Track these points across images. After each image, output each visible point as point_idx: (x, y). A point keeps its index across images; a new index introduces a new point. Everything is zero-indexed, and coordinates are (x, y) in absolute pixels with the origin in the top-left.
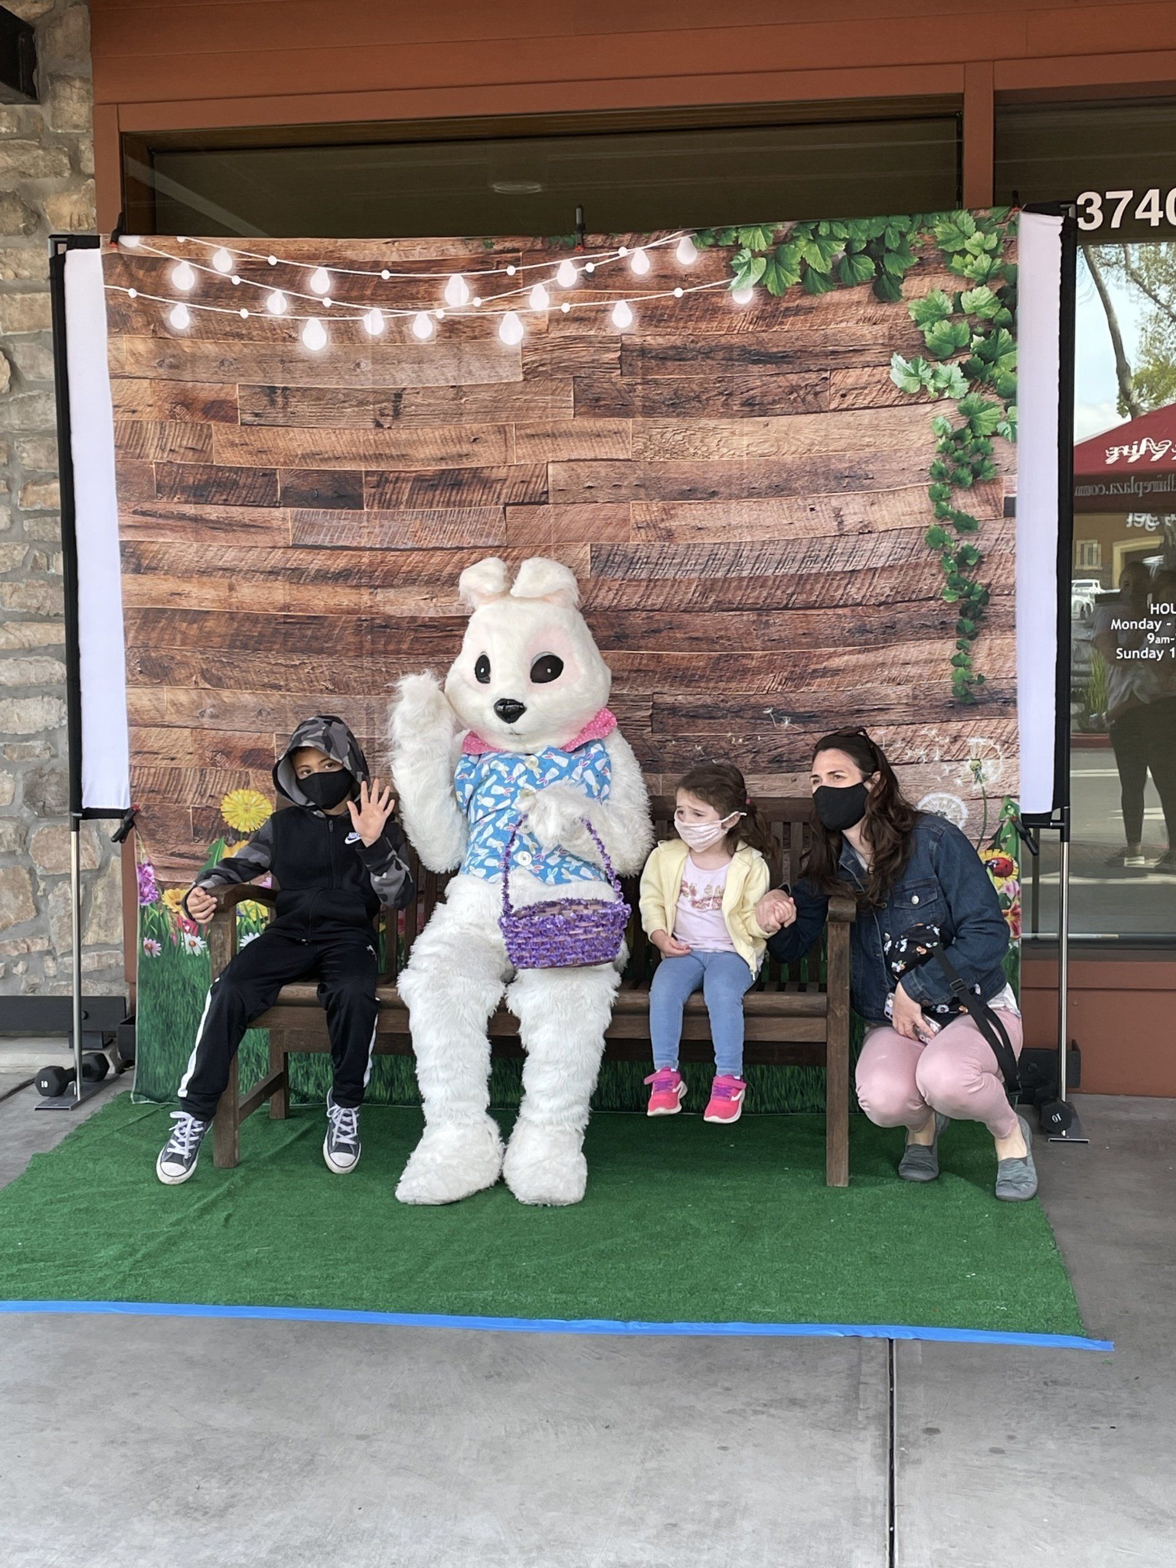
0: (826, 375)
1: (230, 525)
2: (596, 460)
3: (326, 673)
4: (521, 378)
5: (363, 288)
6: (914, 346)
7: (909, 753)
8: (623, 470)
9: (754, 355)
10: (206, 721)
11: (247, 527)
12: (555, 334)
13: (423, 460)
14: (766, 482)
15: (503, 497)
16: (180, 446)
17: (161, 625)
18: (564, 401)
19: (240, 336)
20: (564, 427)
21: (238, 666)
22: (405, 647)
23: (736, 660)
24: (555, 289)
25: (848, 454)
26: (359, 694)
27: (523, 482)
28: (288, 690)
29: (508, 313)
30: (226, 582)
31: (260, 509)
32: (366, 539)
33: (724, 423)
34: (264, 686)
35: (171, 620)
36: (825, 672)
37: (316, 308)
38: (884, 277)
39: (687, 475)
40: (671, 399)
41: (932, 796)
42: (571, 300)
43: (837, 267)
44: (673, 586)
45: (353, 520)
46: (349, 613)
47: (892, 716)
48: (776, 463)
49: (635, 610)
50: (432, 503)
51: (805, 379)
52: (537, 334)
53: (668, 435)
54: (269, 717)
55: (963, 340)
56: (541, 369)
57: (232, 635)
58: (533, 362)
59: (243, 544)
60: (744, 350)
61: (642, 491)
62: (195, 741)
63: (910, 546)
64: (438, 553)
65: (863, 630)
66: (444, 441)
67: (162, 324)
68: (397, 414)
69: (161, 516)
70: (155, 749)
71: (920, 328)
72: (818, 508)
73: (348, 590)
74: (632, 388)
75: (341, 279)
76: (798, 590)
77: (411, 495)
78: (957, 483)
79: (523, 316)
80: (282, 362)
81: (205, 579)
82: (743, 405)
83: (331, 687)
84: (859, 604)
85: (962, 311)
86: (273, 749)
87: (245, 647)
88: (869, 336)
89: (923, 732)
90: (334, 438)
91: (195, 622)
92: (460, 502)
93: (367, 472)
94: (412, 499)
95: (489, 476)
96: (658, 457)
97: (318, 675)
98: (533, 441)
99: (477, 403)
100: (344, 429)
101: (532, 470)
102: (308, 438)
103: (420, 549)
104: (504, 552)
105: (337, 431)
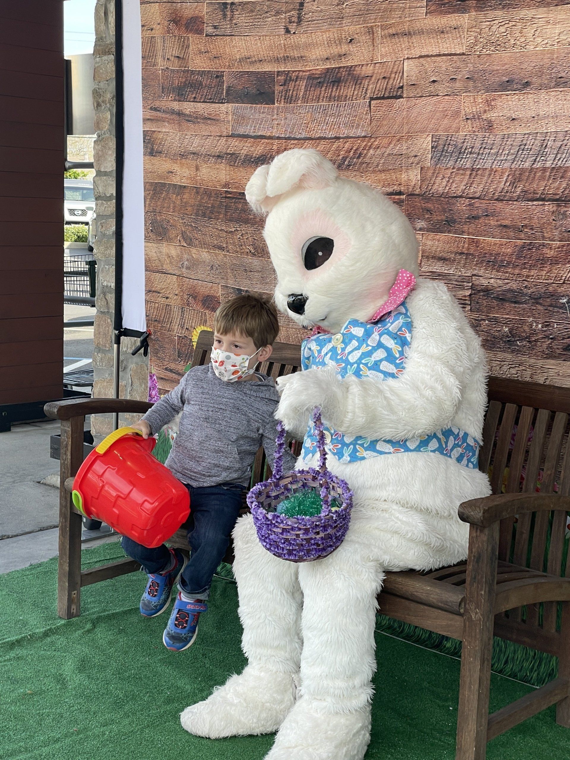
1: (197, 118)
2: (439, 55)
3: (250, 239)
8: (458, 64)
10: (185, 271)
11: (208, 119)
13: (314, 60)
15: (369, 92)
16: (172, 56)
20: (418, 25)
21: (200, 230)
23: (538, 249)
27: (384, 78)
28: (228, 251)
30: (195, 163)
31: (213, 105)
32: (275, 130)
34: (214, 247)
35: (168, 192)
39: (507, 66)
44: (490, 175)
45: (268, 114)
49: (461, 197)
50: (319, 99)
53: (494, 28)
54: (217, 272)
57: (198, 206)
59: (204, 133)
61: (471, 83)
62: (179, 285)
64: (322, 142)
66: (329, 43)
68: (300, 21)
69: (163, 111)
70: (157, 289)
77: (305, 91)
81: (184, 161)
83: (253, 251)
86: (220, 297)
87: (204, 215)
90: (259, 45)
91: (180, 194)
92: (338, 97)
93: (278, 72)
94: (306, 95)
95: (360, 74)
96: (485, 50)
97: (245, 240)
98: (393, 40)
99: (354, 6)
100: (266, 36)
101: (392, 67)
102: (244, 45)
103: (310, 139)
104: (369, 142)
105: (262, 38)
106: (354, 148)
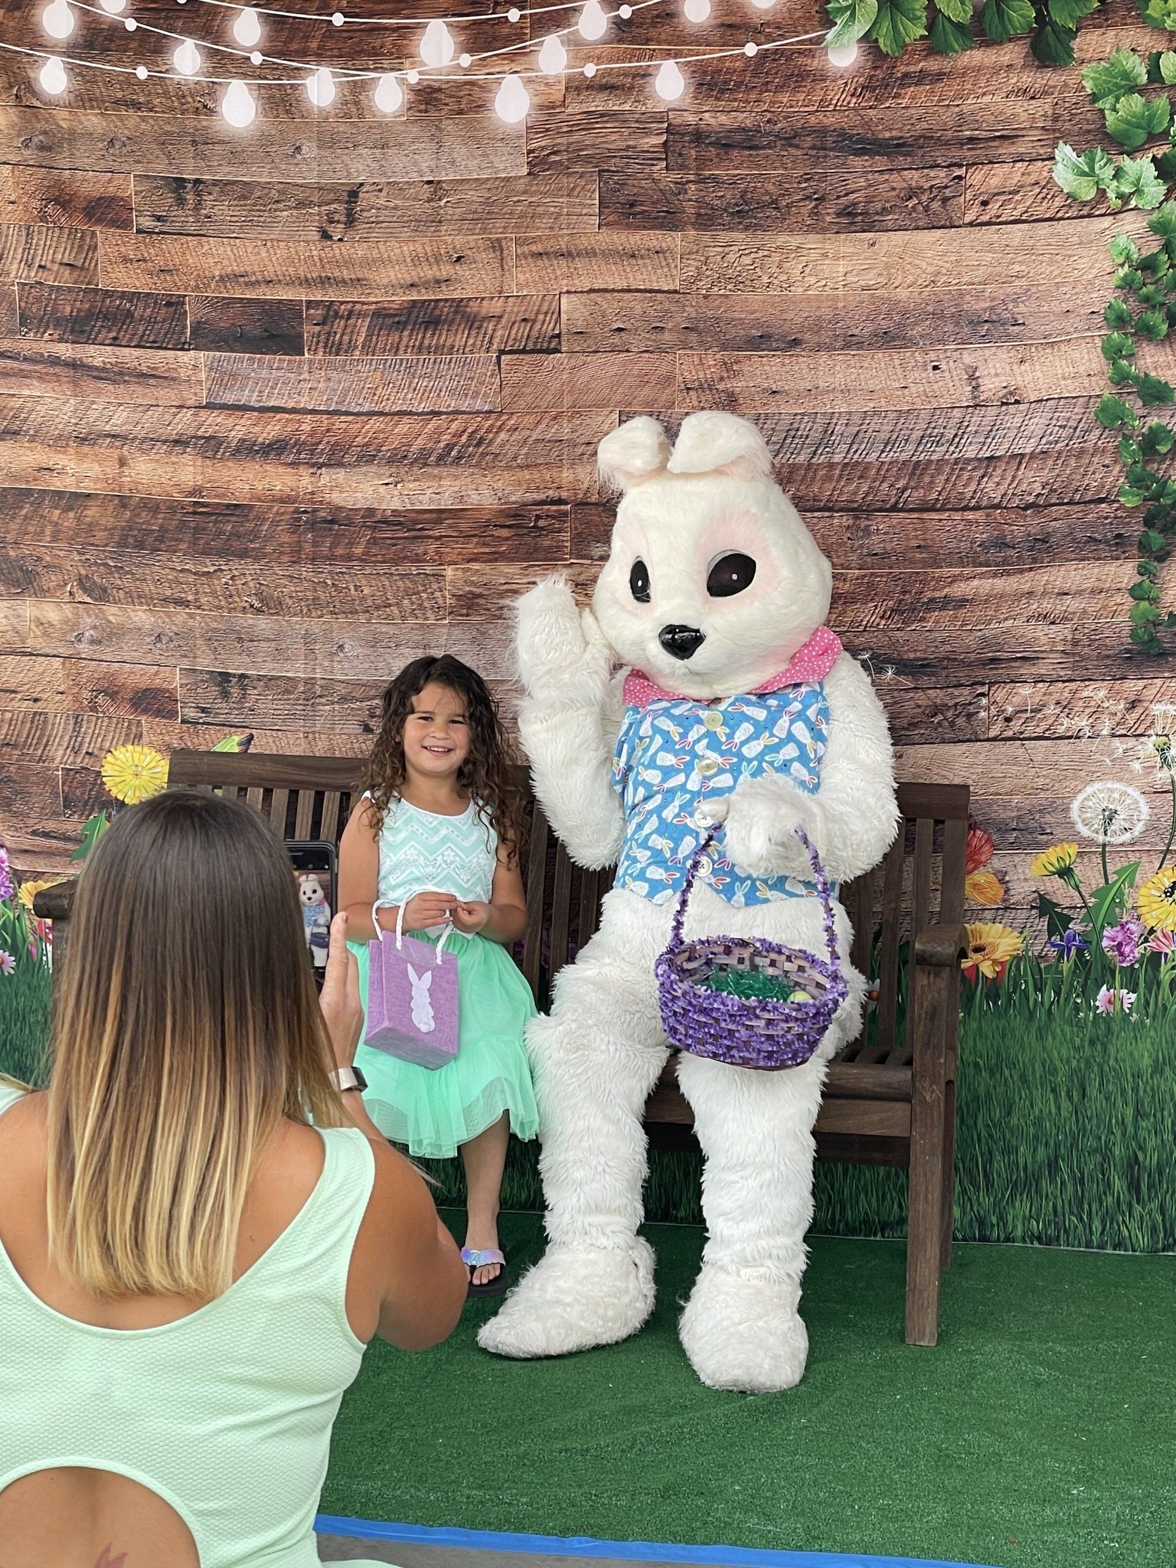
0: (961, 172)
1: (121, 374)
2: (629, 291)
3: (251, 584)
4: (525, 170)
5: (306, 38)
6: (1088, 132)
7: (1066, 721)
8: (667, 306)
9: (856, 142)
10: (84, 648)
11: (144, 377)
12: (574, 108)
13: (386, 287)
14: (870, 328)
15: (496, 341)
16: (53, 262)
17: (24, 512)
18: (585, 206)
19: (136, 106)
20: (584, 243)
21: (127, 573)
22: (358, 550)
24: (575, 44)
25: (989, 289)
26: (295, 615)
27: (524, 320)
28: (199, 608)
29: (509, 77)
30: (116, 453)
31: (162, 353)
32: (306, 398)
33: (812, 241)
34: (166, 600)
35: (38, 505)
36: (946, 603)
37: (239, 66)
38: (1049, 28)
39: (758, 315)
40: (736, 205)
41: (1097, 785)
42: (599, 59)
43: (979, 15)
45: (291, 371)
46: (282, 502)
47: (1042, 669)
48: (884, 300)
50: (398, 349)
51: (928, 178)
52: (548, 108)
53: (731, 257)
54: (171, 645)
55: (1160, 123)
56: (554, 158)
57: (123, 529)
58: (543, 148)
59: (139, 401)
60: (843, 135)
61: (693, 337)
62: (68, 675)
63: (1072, 423)
64: (405, 419)
65: (1001, 544)
66: (416, 260)
67: (30, 87)
68: (351, 221)
69: (25, 359)
70: (12, 685)
71: (1099, 105)
72: (944, 367)
73: (281, 469)
74: (681, 187)
75: (275, 24)
76: (912, 484)
77: (369, 335)
78: (1146, 332)
79: (529, 81)
80: (194, 143)
81: (86, 449)
82: (839, 215)
83: (257, 605)
84: (997, 506)
85: (1161, 80)
86: (175, 689)
87: (140, 545)
88: (1024, 116)
89: (1085, 694)
90: (264, 254)
91: (71, 509)
92: (437, 347)
93: (309, 302)
94: (371, 341)
95: (479, 312)
96: (716, 289)
97: (240, 587)
98: (539, 262)
99: (462, 205)
100: (278, 241)
101: (538, 304)
102: (229, 253)
103: (381, 414)
104: (497, 420)
105: (269, 244)
106: (470, 430)
